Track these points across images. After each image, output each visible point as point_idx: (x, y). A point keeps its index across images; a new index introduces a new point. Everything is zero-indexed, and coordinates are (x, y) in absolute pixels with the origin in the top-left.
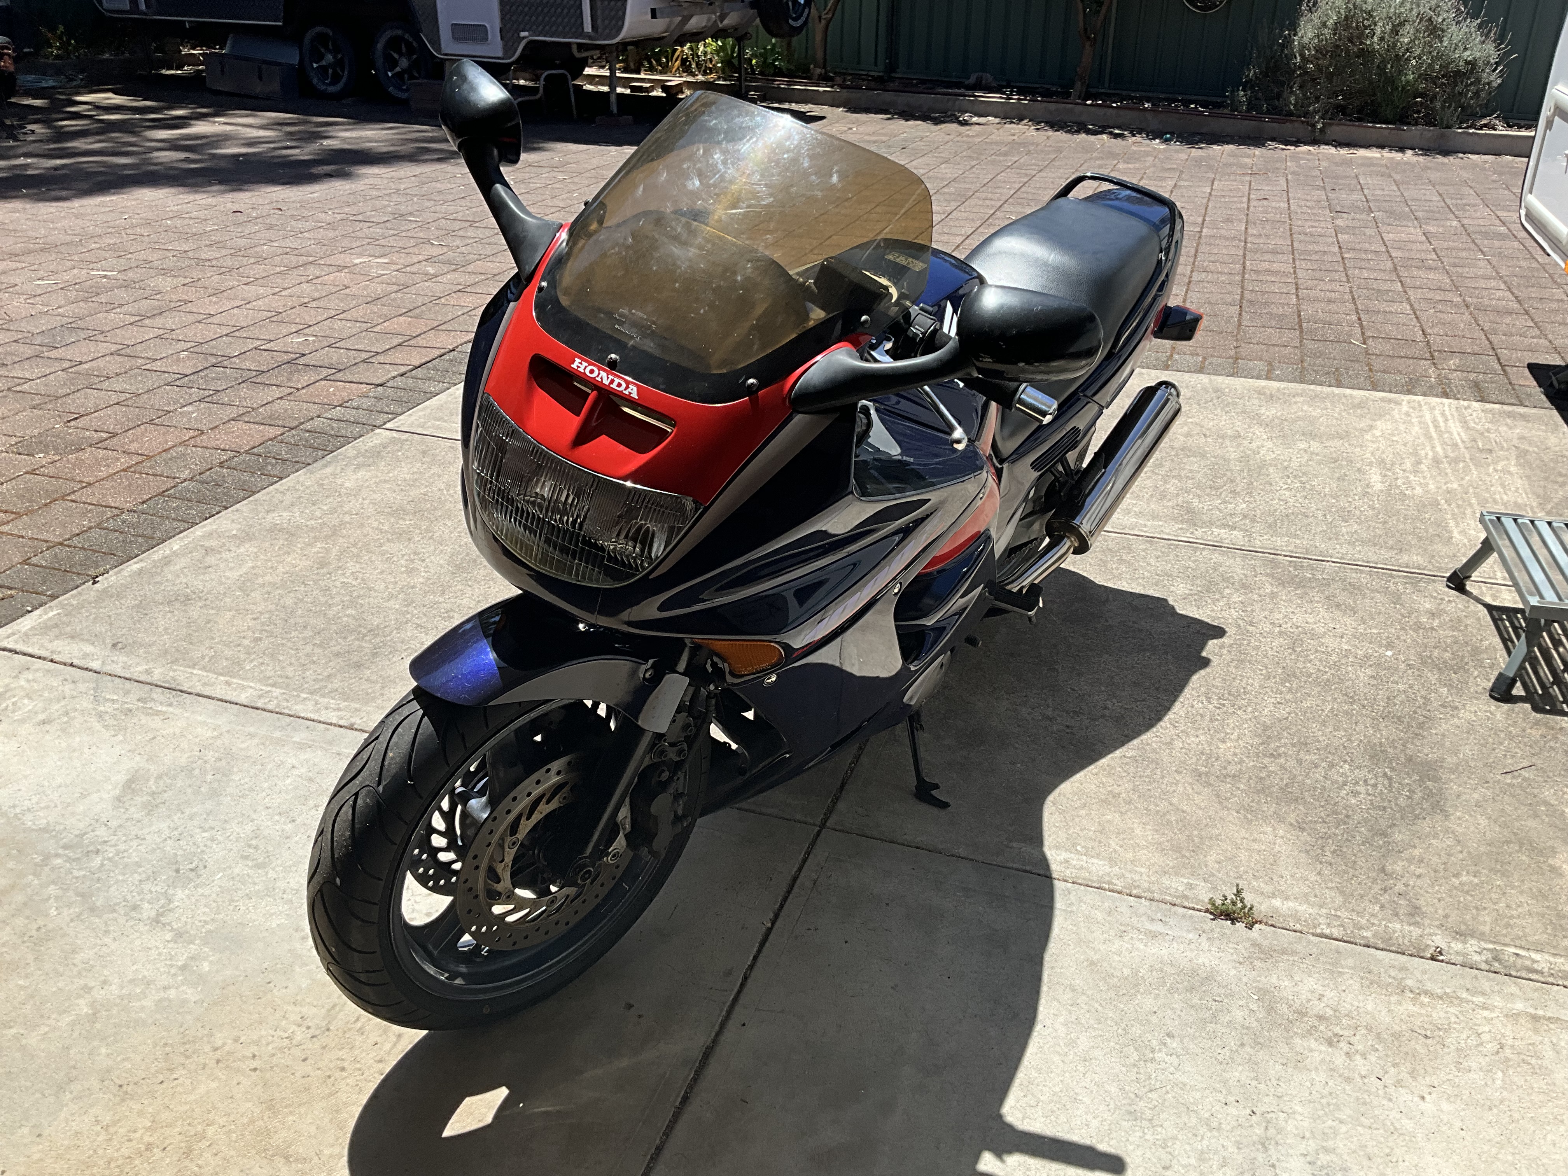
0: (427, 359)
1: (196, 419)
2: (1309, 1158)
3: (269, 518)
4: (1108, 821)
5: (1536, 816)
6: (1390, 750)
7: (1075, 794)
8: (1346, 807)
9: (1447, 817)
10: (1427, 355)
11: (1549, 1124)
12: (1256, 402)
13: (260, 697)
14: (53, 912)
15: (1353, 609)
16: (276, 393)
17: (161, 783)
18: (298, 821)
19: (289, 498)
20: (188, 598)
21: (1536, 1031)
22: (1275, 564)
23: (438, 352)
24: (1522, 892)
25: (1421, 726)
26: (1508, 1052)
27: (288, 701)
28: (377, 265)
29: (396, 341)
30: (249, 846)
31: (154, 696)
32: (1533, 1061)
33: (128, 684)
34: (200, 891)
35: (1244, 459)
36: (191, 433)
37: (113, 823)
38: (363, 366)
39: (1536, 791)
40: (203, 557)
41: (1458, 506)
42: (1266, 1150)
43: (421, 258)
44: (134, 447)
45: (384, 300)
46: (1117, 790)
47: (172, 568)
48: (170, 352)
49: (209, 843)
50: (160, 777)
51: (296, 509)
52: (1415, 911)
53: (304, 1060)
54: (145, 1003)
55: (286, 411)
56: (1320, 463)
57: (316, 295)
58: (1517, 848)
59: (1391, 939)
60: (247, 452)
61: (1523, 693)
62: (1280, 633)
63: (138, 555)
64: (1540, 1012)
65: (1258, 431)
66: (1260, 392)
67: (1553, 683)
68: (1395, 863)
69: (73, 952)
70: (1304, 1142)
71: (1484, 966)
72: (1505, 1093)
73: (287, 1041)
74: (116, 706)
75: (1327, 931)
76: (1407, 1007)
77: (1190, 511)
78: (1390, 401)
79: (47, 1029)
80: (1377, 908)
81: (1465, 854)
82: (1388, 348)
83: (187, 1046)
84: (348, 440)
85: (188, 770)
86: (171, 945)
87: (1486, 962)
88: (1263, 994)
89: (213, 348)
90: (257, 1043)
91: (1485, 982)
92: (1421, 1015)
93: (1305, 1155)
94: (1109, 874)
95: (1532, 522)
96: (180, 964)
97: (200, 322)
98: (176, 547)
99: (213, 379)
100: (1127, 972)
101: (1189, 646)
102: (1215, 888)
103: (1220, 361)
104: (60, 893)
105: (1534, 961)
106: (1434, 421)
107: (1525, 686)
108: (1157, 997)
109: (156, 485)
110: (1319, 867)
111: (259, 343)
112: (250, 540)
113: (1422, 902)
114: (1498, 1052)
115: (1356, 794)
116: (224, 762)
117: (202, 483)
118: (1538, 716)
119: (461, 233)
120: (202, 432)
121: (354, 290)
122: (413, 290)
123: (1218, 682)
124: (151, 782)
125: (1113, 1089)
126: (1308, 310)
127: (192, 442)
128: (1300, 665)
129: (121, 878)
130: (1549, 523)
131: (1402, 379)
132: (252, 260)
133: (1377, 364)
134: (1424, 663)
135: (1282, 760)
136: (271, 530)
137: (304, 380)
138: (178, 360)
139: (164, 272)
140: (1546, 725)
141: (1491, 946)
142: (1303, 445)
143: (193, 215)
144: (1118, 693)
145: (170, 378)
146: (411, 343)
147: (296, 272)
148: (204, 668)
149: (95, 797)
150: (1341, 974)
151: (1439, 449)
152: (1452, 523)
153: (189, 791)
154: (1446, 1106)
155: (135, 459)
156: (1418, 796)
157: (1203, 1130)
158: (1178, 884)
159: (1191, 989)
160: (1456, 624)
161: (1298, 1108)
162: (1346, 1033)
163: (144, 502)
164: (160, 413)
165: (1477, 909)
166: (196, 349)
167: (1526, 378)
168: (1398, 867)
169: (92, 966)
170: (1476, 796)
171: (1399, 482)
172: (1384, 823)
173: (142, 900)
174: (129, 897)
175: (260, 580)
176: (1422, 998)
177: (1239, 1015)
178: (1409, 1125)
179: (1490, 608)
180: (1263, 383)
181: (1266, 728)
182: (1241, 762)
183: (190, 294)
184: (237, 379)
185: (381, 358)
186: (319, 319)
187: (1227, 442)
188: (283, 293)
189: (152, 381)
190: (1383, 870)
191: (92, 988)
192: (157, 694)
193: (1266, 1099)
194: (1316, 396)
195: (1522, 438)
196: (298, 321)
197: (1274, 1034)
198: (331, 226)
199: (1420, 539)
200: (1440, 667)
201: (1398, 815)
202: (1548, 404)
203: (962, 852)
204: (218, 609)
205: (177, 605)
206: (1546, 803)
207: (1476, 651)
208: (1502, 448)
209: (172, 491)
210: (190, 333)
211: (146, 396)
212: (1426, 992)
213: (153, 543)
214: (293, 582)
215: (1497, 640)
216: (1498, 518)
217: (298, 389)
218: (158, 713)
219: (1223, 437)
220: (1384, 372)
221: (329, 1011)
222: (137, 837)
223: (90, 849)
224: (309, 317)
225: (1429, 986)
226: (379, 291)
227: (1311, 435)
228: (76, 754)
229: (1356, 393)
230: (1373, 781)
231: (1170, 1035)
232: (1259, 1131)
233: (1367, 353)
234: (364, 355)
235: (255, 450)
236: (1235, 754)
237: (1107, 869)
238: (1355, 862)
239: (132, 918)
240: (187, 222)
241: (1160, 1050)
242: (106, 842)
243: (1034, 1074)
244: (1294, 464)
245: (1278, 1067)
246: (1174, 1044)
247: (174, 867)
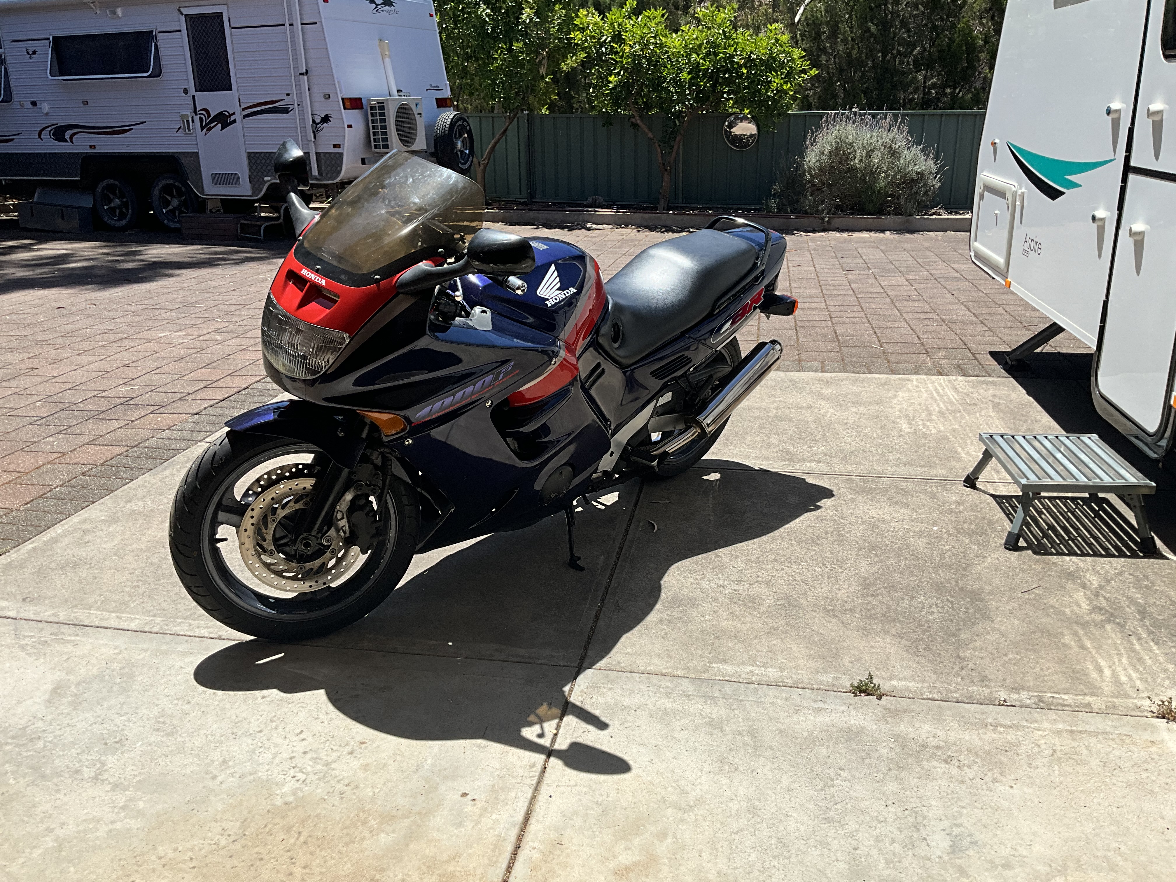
0: (228, 395)
1: (57, 445)
2: (947, 832)
3: (128, 506)
4: (774, 645)
5: (1048, 615)
6: (948, 585)
7: (749, 630)
8: (927, 621)
9: (993, 621)
10: (924, 351)
11: (1093, 793)
12: (818, 386)
13: (146, 624)
14: (12, 781)
15: (906, 504)
16: (117, 425)
17: (81, 688)
18: (193, 702)
19: (140, 492)
20: (76, 564)
21: (1074, 740)
22: (851, 482)
23: (236, 390)
24: (1048, 660)
25: (965, 569)
26: (1059, 753)
27: (167, 625)
28: (176, 337)
29: (202, 385)
30: (159, 722)
31: (63, 630)
32: (1076, 757)
33: (40, 625)
34: (126, 755)
35: (817, 420)
36: (56, 455)
37: (49, 718)
38: (179, 402)
39: (1045, 601)
40: (82, 536)
41: (961, 438)
42: (918, 830)
43: (210, 330)
44: (12, 467)
45: (187, 359)
46: (776, 626)
47: (59, 545)
48: (27, 403)
49: (126, 723)
50: (78, 684)
51: (148, 499)
52: (984, 679)
53: (231, 857)
54: (98, 834)
55: (126, 435)
56: (867, 419)
57: (134, 359)
58: (1040, 635)
59: (972, 696)
60: (102, 465)
61: (1025, 545)
62: (863, 522)
63: (30, 539)
64: (1074, 728)
65: (823, 403)
66: (820, 380)
67: (1043, 537)
68: (964, 652)
69: (34, 806)
70: (942, 822)
71: (1034, 706)
72: (1062, 778)
73: (215, 847)
74: (34, 640)
75: (931, 696)
76: (990, 735)
77: (788, 453)
78: (905, 380)
79: (23, 860)
80: (959, 680)
81: (1008, 642)
82: (897, 348)
83: (138, 858)
84: (178, 452)
85: (100, 677)
86: (110, 794)
87: (1035, 703)
88: (897, 738)
89: (61, 398)
90: (192, 850)
91: (1036, 714)
92: (1000, 738)
93: (944, 830)
94: (781, 677)
95: (1013, 437)
96: (121, 805)
97: (46, 382)
98: (59, 531)
99: (65, 418)
100: (805, 734)
101: (805, 534)
102: (852, 678)
103: (789, 363)
104: (15, 768)
105: (1065, 700)
106: (936, 389)
107: (1025, 540)
108: (828, 747)
109: (35, 492)
110: (917, 659)
111: (96, 393)
112: (117, 522)
113: (987, 673)
114: (1053, 755)
115: (932, 613)
116: (127, 670)
117: (71, 487)
118: (1037, 557)
119: (237, 313)
120: (64, 454)
121: (162, 354)
122: (208, 351)
123: (828, 554)
124: (73, 688)
125: (811, 806)
126: (840, 329)
127: (57, 461)
128: (879, 540)
129: (61, 753)
130: (1024, 437)
131: (912, 366)
132: (79, 339)
133: (892, 358)
134: (959, 532)
135: (880, 598)
136: (131, 515)
137: (136, 415)
138: (35, 408)
139: (12, 350)
140: (1043, 561)
141: (1036, 694)
142: (854, 410)
143: (27, 311)
144: (764, 567)
145: (32, 420)
146: (214, 385)
147: (115, 345)
148: (98, 609)
149: (30, 702)
150: (945, 720)
151: (942, 405)
152: (960, 449)
153: (104, 690)
154: (1026, 789)
155: (15, 475)
156: (971, 611)
157: (874, 824)
158: (828, 678)
159: (850, 740)
160: (975, 507)
161: (934, 803)
162: (955, 755)
163: (28, 503)
164: (28, 444)
165: (1023, 673)
166: (47, 399)
167: (989, 361)
168: (968, 653)
169: (51, 814)
170: (1008, 607)
171: (921, 427)
172: (953, 629)
173: (82, 766)
174: (71, 766)
175: (130, 548)
176: (999, 728)
177: (884, 752)
178: (1006, 804)
179: (994, 496)
180: (820, 374)
181: (865, 579)
182: (853, 601)
183: (35, 363)
184: (84, 417)
185: (193, 397)
186: (139, 374)
187: (804, 411)
188: (108, 359)
189: (16, 423)
190: (958, 656)
191: (53, 829)
192: (65, 629)
193: (912, 800)
194: (857, 380)
195: (994, 396)
196: (123, 376)
197: (910, 761)
198: (135, 313)
199: (941, 459)
200: (969, 534)
201: (961, 623)
202: (1006, 375)
203: (680, 673)
204: (101, 569)
205: (68, 569)
206: (1052, 607)
207: (991, 523)
208: (983, 402)
209: (49, 494)
210: (40, 389)
211: (14, 433)
212: (1001, 725)
213: (40, 530)
214: (155, 547)
215: (1003, 515)
216: (991, 436)
217: (133, 421)
218: (69, 642)
219: (801, 408)
220: (897, 363)
221: (243, 823)
222: (68, 725)
223: (33, 736)
224: (131, 373)
225: (1001, 721)
226: (182, 353)
227: (859, 404)
228: (8, 674)
229: (882, 376)
230: (941, 605)
231: (841, 769)
232: (911, 819)
233: (884, 352)
234: (179, 396)
235: (108, 463)
236: (848, 597)
237: (779, 674)
238: (939, 654)
239: (76, 779)
240: (21, 316)
241: (837, 779)
242: (44, 731)
243: (757, 803)
244: (851, 421)
245: (915, 780)
246: (844, 774)
247: (103, 742)
